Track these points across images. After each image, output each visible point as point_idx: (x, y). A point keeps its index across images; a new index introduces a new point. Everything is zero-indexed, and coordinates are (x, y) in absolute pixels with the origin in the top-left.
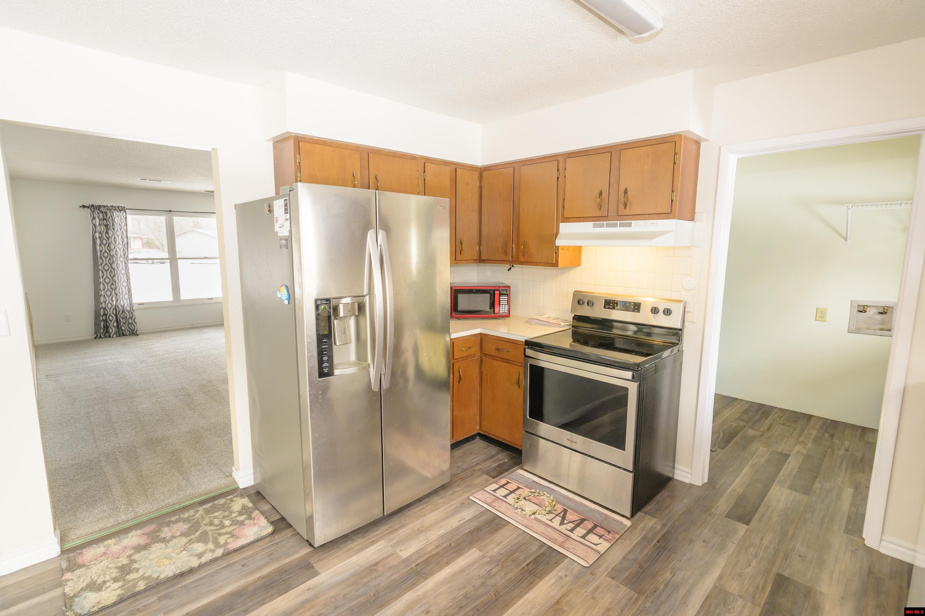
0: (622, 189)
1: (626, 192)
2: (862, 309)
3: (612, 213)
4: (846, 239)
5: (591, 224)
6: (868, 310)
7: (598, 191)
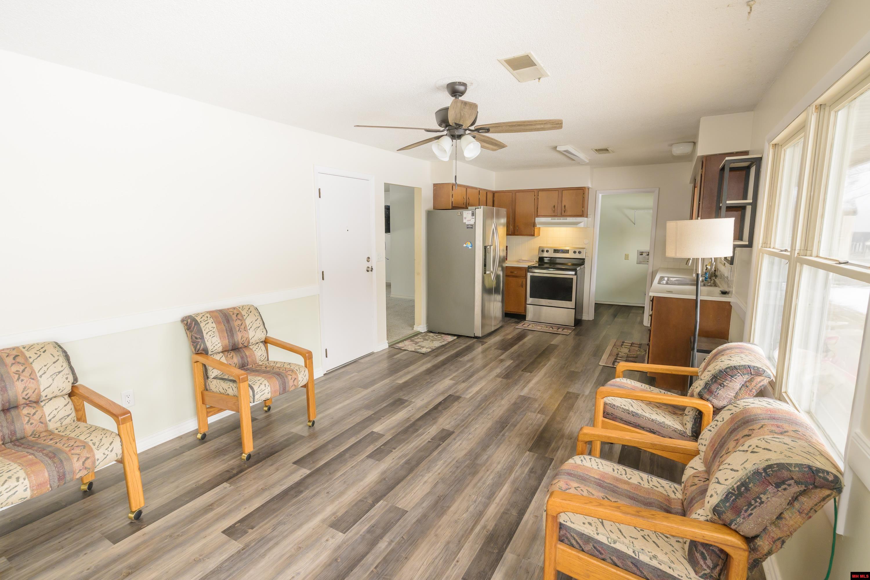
0: (563, 205)
1: (565, 206)
2: (641, 254)
3: (559, 214)
4: (635, 224)
5: (550, 218)
6: (643, 254)
7: (553, 205)
